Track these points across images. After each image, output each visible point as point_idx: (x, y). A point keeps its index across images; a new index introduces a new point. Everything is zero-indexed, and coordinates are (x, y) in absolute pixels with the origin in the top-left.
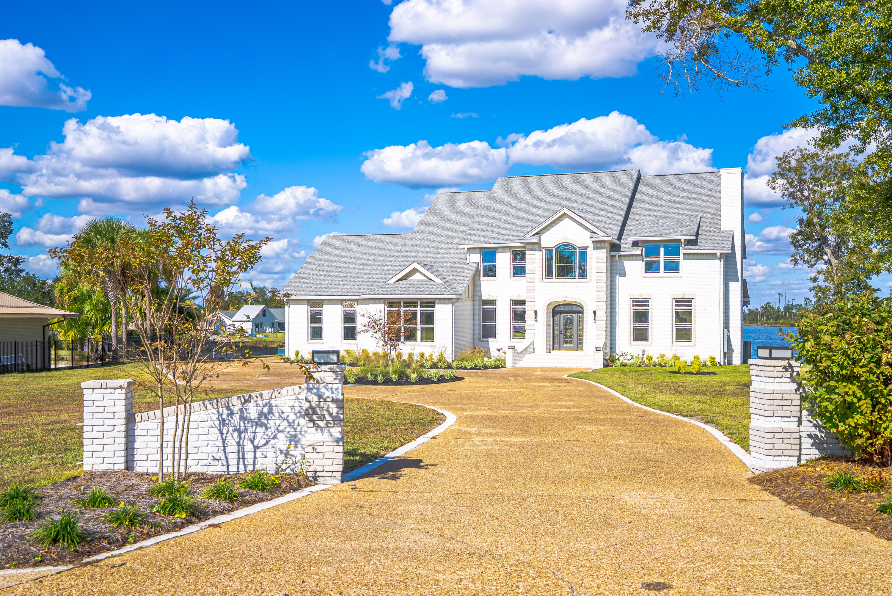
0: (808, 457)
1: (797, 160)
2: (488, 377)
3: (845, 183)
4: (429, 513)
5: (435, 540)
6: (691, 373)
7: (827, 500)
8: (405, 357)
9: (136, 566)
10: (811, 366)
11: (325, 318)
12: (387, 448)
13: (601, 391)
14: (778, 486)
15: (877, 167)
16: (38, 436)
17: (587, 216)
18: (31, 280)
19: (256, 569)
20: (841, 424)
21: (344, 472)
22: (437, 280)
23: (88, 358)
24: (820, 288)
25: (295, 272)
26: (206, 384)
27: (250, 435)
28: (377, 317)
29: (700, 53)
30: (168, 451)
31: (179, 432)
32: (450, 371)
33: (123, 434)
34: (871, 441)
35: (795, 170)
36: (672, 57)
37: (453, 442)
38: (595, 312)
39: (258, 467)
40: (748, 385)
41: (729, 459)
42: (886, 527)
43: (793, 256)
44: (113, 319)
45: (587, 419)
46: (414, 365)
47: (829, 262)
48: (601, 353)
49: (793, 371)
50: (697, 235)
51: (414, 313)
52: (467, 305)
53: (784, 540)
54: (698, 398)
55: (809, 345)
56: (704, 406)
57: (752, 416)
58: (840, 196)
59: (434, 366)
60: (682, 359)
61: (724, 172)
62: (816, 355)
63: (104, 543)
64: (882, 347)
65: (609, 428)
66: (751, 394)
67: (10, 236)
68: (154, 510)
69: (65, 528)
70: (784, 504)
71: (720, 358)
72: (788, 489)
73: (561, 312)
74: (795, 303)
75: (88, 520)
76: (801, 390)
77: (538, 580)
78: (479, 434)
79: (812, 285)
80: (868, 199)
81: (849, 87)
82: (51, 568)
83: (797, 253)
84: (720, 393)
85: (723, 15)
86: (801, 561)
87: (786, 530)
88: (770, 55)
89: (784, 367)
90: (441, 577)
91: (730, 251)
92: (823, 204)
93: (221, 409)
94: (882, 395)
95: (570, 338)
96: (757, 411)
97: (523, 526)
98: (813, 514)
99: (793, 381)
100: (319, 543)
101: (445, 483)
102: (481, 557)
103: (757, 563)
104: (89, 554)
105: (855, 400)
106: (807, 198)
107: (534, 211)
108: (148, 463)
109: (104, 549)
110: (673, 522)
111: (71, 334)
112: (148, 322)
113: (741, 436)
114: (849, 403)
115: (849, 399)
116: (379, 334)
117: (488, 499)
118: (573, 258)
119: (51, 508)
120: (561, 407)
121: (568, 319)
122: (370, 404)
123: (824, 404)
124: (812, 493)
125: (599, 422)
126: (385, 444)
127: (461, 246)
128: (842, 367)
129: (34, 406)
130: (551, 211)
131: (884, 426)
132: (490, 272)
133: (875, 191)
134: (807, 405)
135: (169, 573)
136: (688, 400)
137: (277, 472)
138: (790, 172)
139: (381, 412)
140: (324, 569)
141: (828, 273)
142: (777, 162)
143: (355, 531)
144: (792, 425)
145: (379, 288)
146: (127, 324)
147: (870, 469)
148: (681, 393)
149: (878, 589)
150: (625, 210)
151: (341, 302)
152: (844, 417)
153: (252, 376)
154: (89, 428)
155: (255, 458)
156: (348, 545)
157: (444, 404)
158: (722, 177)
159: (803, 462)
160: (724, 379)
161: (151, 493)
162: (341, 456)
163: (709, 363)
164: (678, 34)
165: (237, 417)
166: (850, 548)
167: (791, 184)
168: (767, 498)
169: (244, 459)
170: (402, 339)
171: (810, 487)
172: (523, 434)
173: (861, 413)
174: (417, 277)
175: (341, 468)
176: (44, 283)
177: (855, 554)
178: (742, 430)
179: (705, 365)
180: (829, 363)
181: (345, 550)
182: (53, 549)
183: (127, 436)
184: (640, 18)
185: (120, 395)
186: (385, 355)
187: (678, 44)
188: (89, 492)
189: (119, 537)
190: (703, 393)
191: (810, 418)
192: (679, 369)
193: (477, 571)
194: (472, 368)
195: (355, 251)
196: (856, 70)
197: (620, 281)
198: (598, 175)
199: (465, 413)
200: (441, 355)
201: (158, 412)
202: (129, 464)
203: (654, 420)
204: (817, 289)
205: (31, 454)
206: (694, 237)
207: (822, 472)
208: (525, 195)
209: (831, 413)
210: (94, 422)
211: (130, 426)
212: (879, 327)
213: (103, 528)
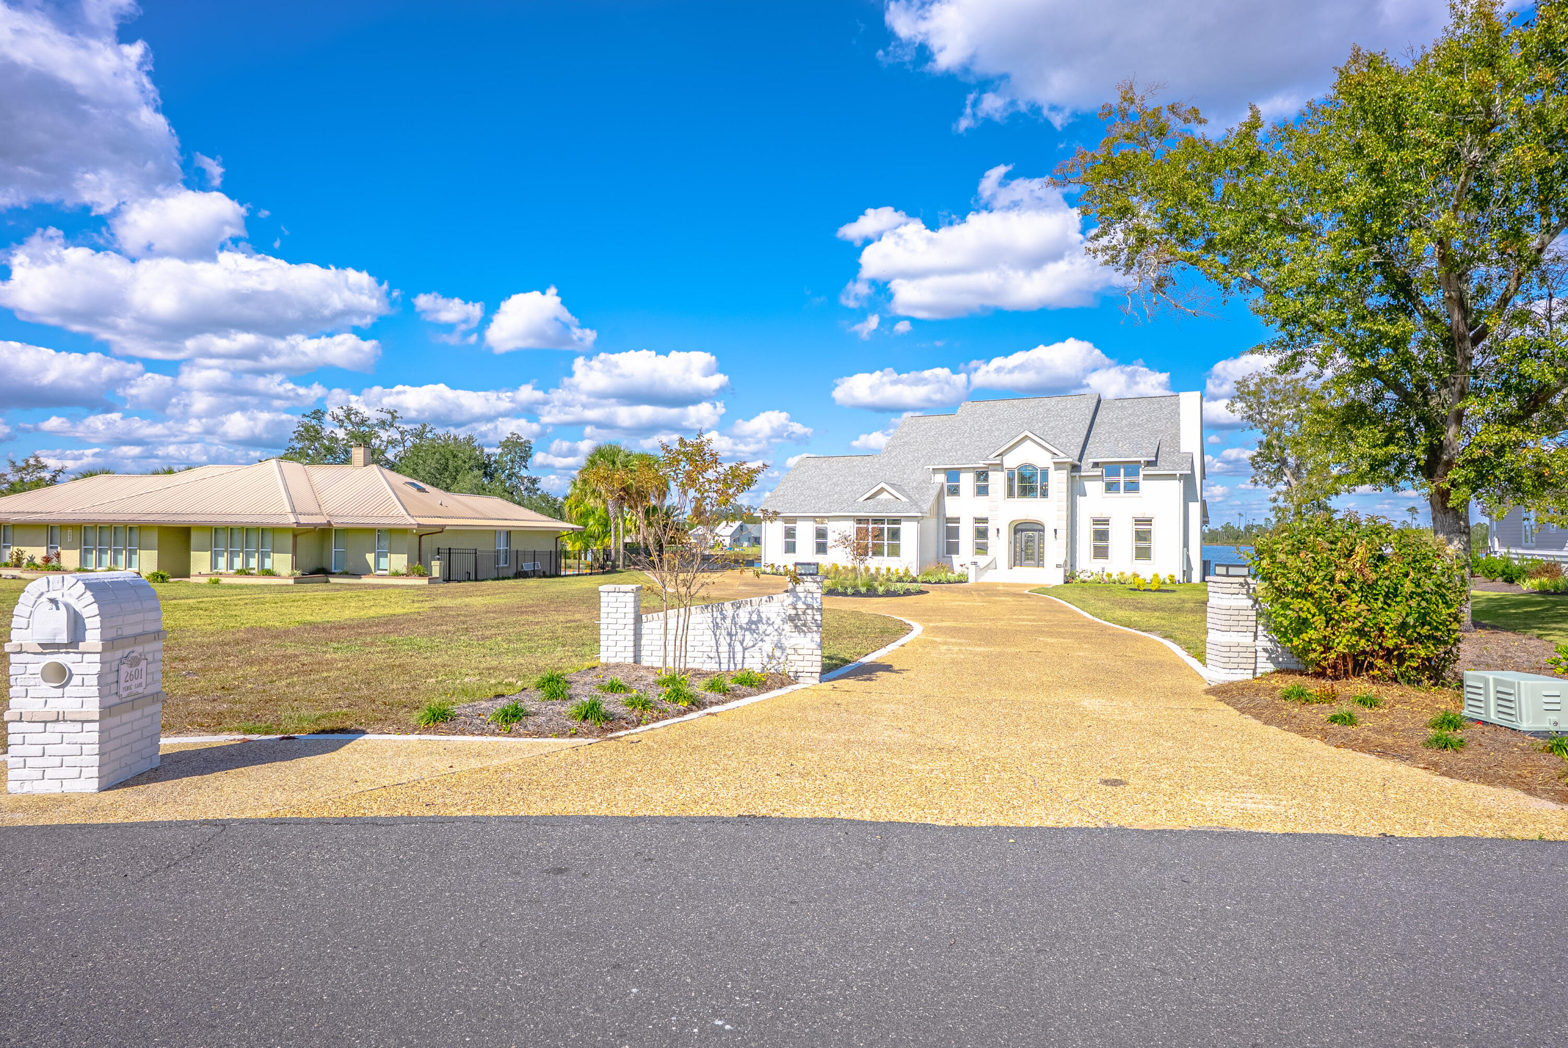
0: (1263, 671)
1: (1256, 384)
2: (952, 591)
3: (1303, 406)
4: (900, 712)
5: (907, 735)
6: (1150, 590)
7: (1279, 710)
8: (873, 571)
9: (650, 743)
10: (1267, 584)
11: (798, 533)
12: (859, 654)
13: (1061, 606)
14: (1233, 697)
15: (1333, 392)
16: (560, 632)
17: (1049, 438)
18: (545, 497)
19: (751, 752)
20: (1295, 639)
21: (822, 673)
22: (904, 499)
23: (591, 567)
24: (1280, 508)
25: (770, 491)
26: (703, 592)
27: (740, 637)
28: (847, 533)
29: (1157, 285)
30: (670, 648)
31: (680, 632)
32: (915, 584)
33: (632, 632)
34: (1324, 655)
35: (1254, 394)
36: (1131, 289)
37: (920, 650)
38: (1055, 531)
39: (746, 666)
40: (1205, 603)
41: (1186, 671)
42: (1335, 735)
43: (1253, 477)
44: (613, 532)
45: (1048, 632)
46: (881, 579)
47: (1288, 483)
48: (1062, 570)
49: (1249, 588)
50: (1157, 457)
51: (882, 530)
52: (932, 523)
53: (1237, 745)
54: (1157, 614)
55: (1264, 563)
56: (1163, 622)
57: (1210, 630)
58: (1298, 419)
59: (900, 580)
60: (1141, 577)
61: (1182, 395)
62: (1272, 573)
63: (623, 723)
64: (1336, 566)
65: (1069, 641)
66: (1209, 610)
67: (529, 460)
68: (661, 698)
69: (592, 708)
70: (1238, 713)
71: (1179, 576)
72: (1243, 700)
73: (1022, 531)
74: (1255, 523)
75: (609, 703)
76: (1257, 606)
77: (1002, 773)
78: (945, 643)
79: (1272, 505)
80: (1324, 423)
81: (1303, 316)
82: (583, 739)
83: (1257, 475)
84: (1178, 610)
85: (1180, 249)
86: (1252, 764)
87: (1239, 737)
88: (1226, 287)
89: (1241, 584)
90: (914, 767)
91: (1189, 472)
92: (1282, 426)
93: (715, 614)
94: (1336, 612)
95: (1032, 554)
96: (1214, 626)
97: (988, 726)
98: (1265, 723)
99: (1250, 597)
100: (803, 733)
101: (914, 687)
102: (950, 752)
103: (1210, 765)
104: (612, 731)
105: (1310, 616)
106: (1267, 421)
107: (997, 433)
108: (652, 659)
109: (622, 728)
110: (1130, 727)
111: (578, 545)
112: (641, 535)
113: (1198, 650)
114: (1304, 619)
115: (1303, 615)
116: (848, 549)
117: (955, 702)
118: (1034, 478)
119: (579, 691)
120: (1023, 620)
121: (1029, 536)
122: (842, 614)
123: (1279, 619)
124: (1265, 703)
125: (1060, 635)
126: (858, 650)
127: (926, 467)
128: (1297, 585)
129: (552, 607)
130: (1013, 433)
131: (1337, 641)
132: (954, 491)
133: (1332, 416)
134: (1262, 620)
135: (678, 750)
136: (1147, 616)
137: (762, 672)
138: (1249, 395)
139: (853, 621)
140: (809, 755)
141: (1287, 494)
142: (1235, 385)
143: (835, 725)
144: (1248, 639)
145: (848, 506)
146: (624, 537)
147: (1323, 682)
148: (1140, 609)
149: (1324, 790)
150: (1085, 433)
151: (814, 518)
152: (1298, 632)
153: (732, 586)
154: (605, 626)
155: (744, 658)
156: (829, 736)
157: (910, 615)
158: (1181, 401)
159: (1258, 675)
160: (1183, 596)
161: (657, 683)
162: (819, 658)
163: (1168, 581)
164: (1136, 268)
165: (729, 621)
166: (1300, 754)
167: (1250, 407)
168: (1222, 708)
169: (734, 658)
170: (870, 554)
171: (1263, 699)
172: (988, 644)
173: (1315, 629)
174: (884, 496)
175: (819, 669)
176: (555, 500)
177: (1304, 759)
178: (1199, 644)
179: (1164, 583)
180: (1284, 580)
181: (826, 740)
182: (584, 725)
183: (635, 635)
184: (1099, 253)
185: (630, 598)
186: (854, 569)
187: (1136, 277)
188: (608, 680)
189: (635, 719)
190: (1162, 609)
191: (1265, 633)
192: (1139, 586)
193: (946, 764)
194: (936, 583)
195: (826, 471)
196: (1310, 300)
197: (1080, 500)
198: (1059, 399)
199: (931, 624)
200: (907, 569)
201: (661, 614)
202: (637, 659)
203: (1113, 634)
204: (1277, 509)
205: (556, 646)
206: (1154, 459)
207: (1277, 684)
208: (988, 418)
209: (1286, 628)
210: (609, 621)
211: (638, 625)
212: (1333, 547)
213: (620, 710)
